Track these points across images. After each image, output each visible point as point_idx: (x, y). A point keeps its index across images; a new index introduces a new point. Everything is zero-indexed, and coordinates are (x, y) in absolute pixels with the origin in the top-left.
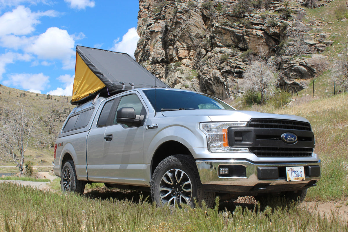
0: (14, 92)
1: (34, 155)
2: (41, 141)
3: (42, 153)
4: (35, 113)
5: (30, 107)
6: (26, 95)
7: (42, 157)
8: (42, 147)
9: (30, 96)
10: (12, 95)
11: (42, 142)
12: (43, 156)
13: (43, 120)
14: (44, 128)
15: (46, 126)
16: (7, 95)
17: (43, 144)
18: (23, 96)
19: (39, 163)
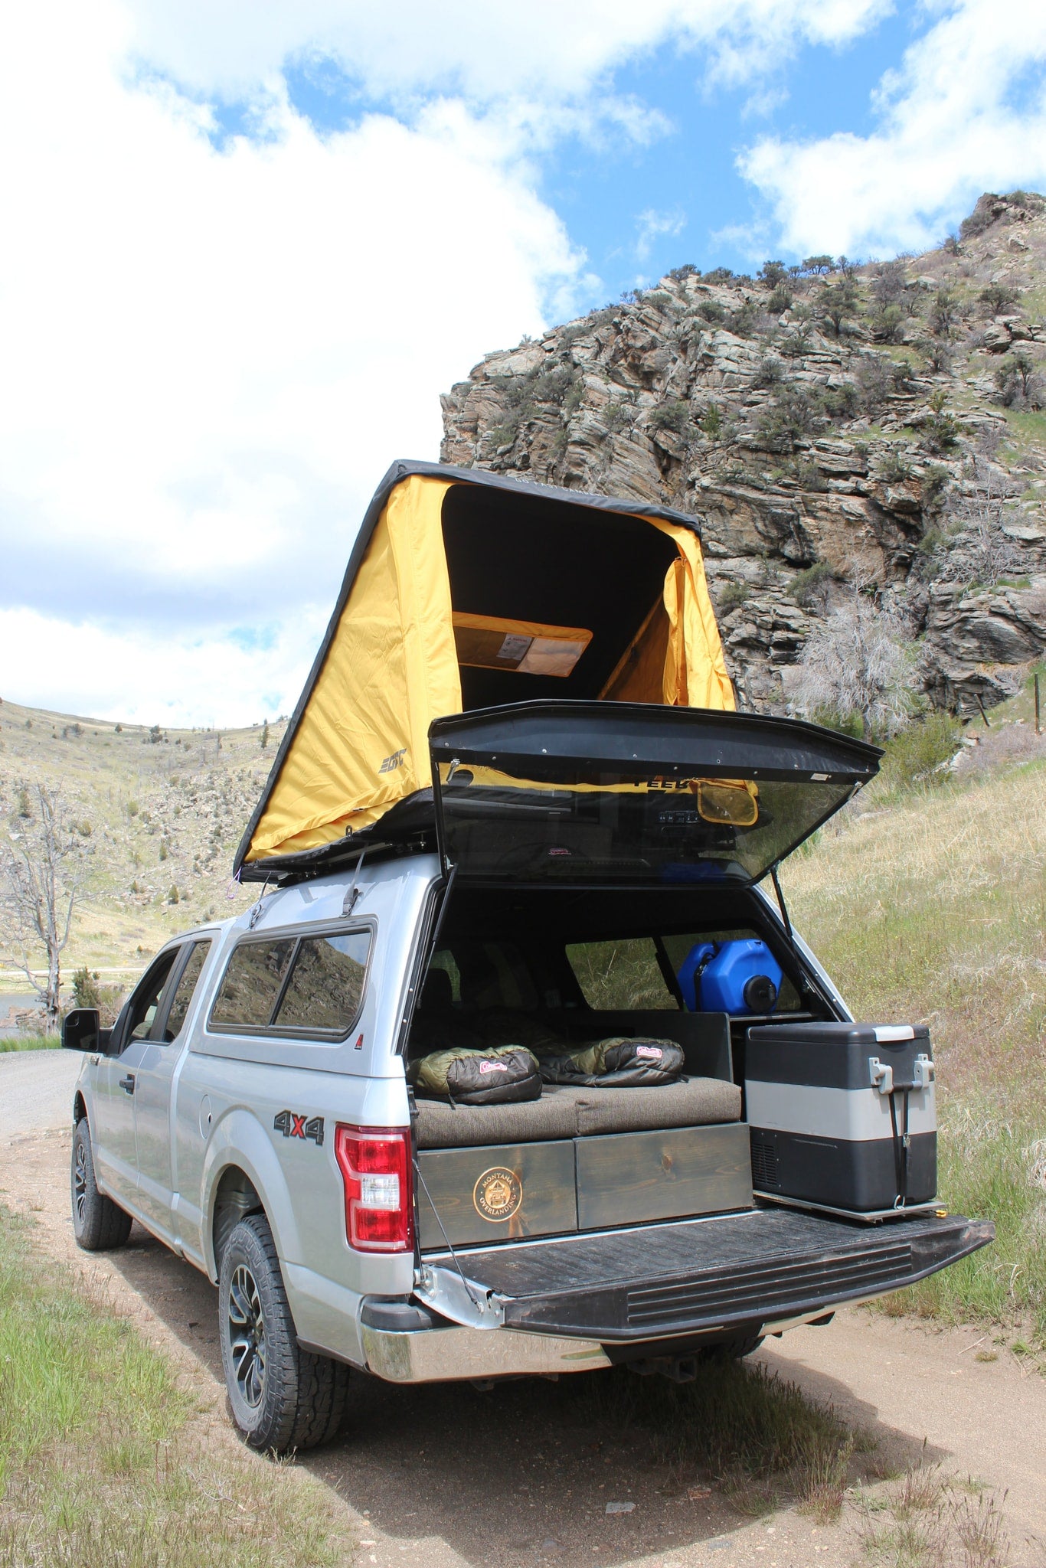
0: (42, 723)
1: (114, 931)
2: (135, 883)
3: (141, 925)
4: (113, 791)
5: (95, 769)
6: (83, 732)
7: (141, 937)
8: (139, 903)
9: (96, 734)
10: (35, 734)
11: (139, 887)
12: (142, 935)
13: (140, 813)
14: (145, 838)
15: (152, 834)
16: (21, 733)
17: (142, 892)
18: (71, 735)
19: (131, 956)
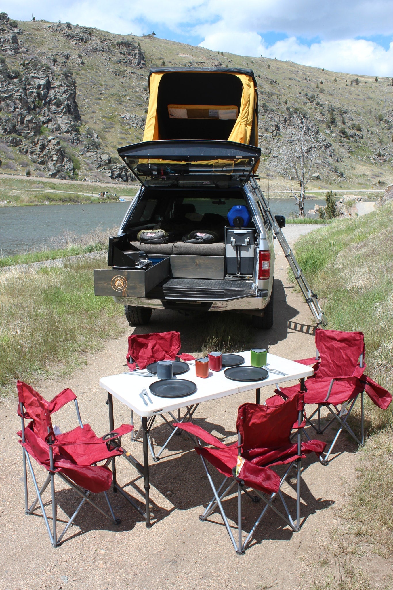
0: (342, 79)
1: (369, 173)
2: (380, 152)
3: (381, 171)
4: (372, 110)
5: (364, 100)
6: (360, 82)
7: (381, 177)
8: (381, 161)
9: (366, 83)
10: (338, 84)
11: (382, 153)
12: (381, 175)
13: (384, 119)
14: (386, 131)
15: (389, 129)
16: (332, 84)
17: (383, 156)
18: (354, 84)
19: (376, 185)
